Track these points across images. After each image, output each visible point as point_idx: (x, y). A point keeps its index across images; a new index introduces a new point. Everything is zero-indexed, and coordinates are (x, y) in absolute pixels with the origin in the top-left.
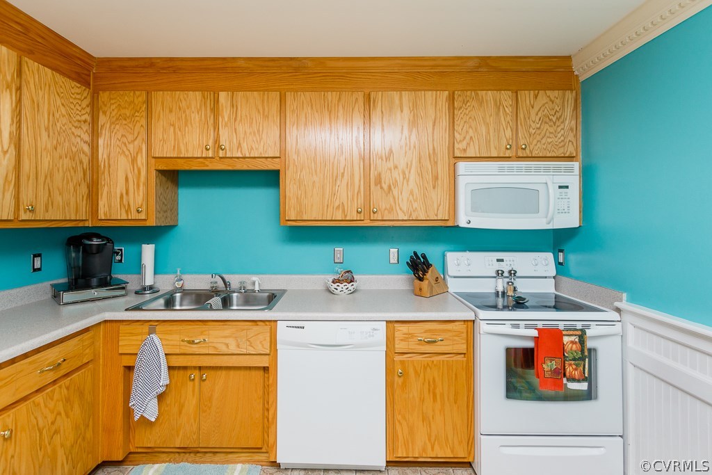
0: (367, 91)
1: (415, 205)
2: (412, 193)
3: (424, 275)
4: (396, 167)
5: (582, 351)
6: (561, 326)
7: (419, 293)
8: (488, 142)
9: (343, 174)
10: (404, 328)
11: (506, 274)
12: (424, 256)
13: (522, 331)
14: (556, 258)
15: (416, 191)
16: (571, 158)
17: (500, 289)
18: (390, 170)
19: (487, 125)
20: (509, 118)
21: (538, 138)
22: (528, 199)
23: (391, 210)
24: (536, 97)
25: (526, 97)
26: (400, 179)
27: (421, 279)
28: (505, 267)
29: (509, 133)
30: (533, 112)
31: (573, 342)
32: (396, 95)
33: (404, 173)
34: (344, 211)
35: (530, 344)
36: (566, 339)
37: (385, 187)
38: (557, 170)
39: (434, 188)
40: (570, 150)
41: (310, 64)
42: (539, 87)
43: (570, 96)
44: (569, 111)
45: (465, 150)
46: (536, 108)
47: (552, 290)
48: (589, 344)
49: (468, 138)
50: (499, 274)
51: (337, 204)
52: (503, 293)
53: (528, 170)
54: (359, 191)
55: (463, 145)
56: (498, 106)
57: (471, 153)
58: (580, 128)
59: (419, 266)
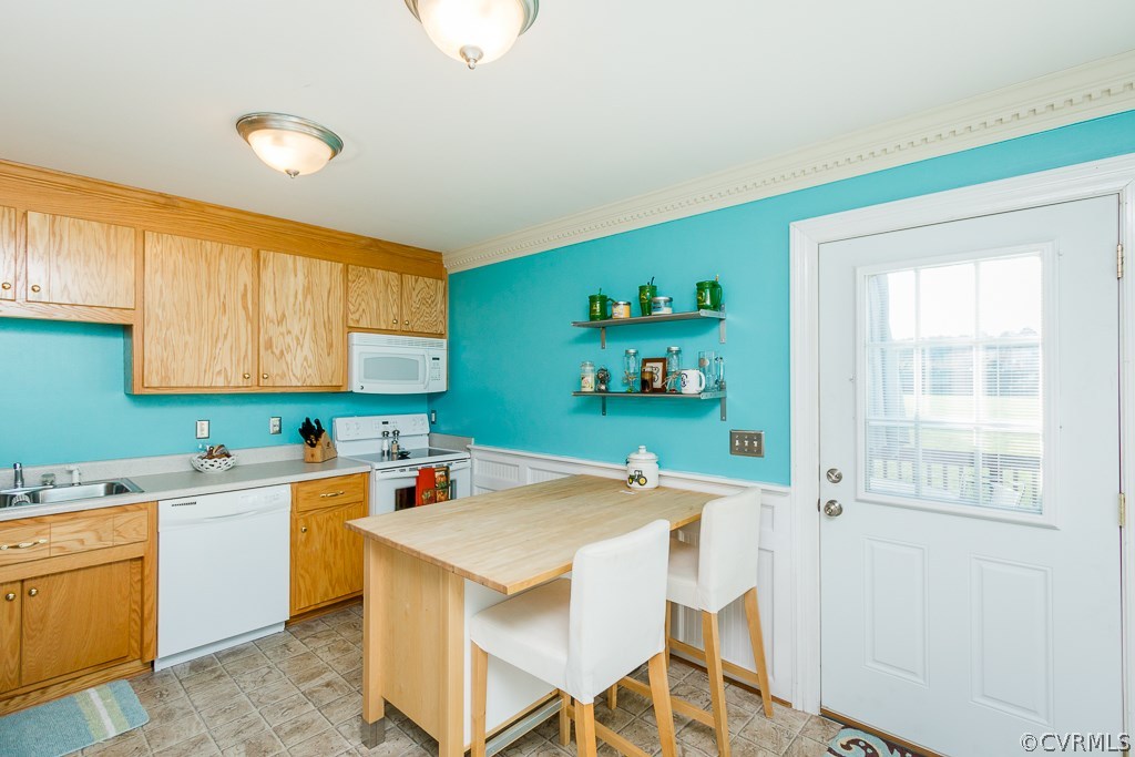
0: (257, 248)
1: (310, 371)
2: (306, 359)
3: (317, 440)
4: (289, 332)
5: (447, 481)
6: (434, 466)
7: (311, 459)
8: (378, 316)
9: (226, 336)
10: (307, 488)
11: (391, 435)
12: (317, 422)
13: (408, 473)
14: (430, 418)
15: (310, 357)
16: (441, 336)
17: (386, 449)
18: (282, 334)
19: (378, 300)
20: (395, 296)
21: (418, 316)
22: (408, 368)
23: (283, 376)
24: (416, 281)
25: (409, 279)
26: (293, 344)
27: (313, 445)
28: (389, 428)
29: (395, 309)
30: (414, 294)
31: (441, 476)
32: (289, 259)
33: (298, 339)
34: (226, 377)
35: (413, 483)
36: (437, 474)
37: (277, 352)
38: (432, 345)
39: (329, 355)
40: (440, 329)
41: (181, 204)
42: (419, 274)
43: (441, 284)
44: (440, 297)
45: (358, 321)
46: (417, 292)
47: (427, 446)
48: (452, 477)
49: (361, 310)
50: (386, 434)
51: (218, 369)
52: (388, 452)
53: (411, 343)
54: (246, 356)
55: (356, 316)
56: (387, 284)
57: (363, 324)
58: (447, 311)
59: (311, 433)
